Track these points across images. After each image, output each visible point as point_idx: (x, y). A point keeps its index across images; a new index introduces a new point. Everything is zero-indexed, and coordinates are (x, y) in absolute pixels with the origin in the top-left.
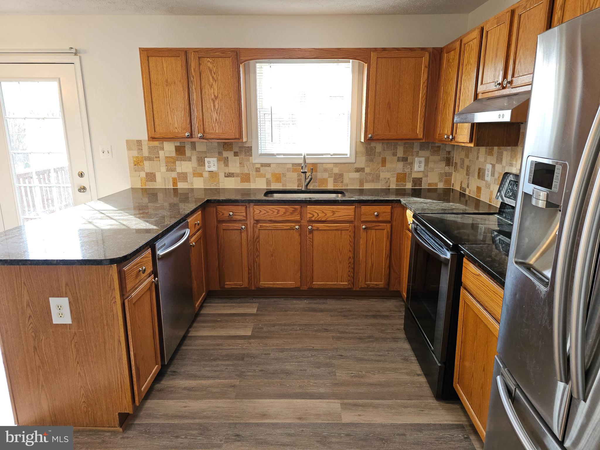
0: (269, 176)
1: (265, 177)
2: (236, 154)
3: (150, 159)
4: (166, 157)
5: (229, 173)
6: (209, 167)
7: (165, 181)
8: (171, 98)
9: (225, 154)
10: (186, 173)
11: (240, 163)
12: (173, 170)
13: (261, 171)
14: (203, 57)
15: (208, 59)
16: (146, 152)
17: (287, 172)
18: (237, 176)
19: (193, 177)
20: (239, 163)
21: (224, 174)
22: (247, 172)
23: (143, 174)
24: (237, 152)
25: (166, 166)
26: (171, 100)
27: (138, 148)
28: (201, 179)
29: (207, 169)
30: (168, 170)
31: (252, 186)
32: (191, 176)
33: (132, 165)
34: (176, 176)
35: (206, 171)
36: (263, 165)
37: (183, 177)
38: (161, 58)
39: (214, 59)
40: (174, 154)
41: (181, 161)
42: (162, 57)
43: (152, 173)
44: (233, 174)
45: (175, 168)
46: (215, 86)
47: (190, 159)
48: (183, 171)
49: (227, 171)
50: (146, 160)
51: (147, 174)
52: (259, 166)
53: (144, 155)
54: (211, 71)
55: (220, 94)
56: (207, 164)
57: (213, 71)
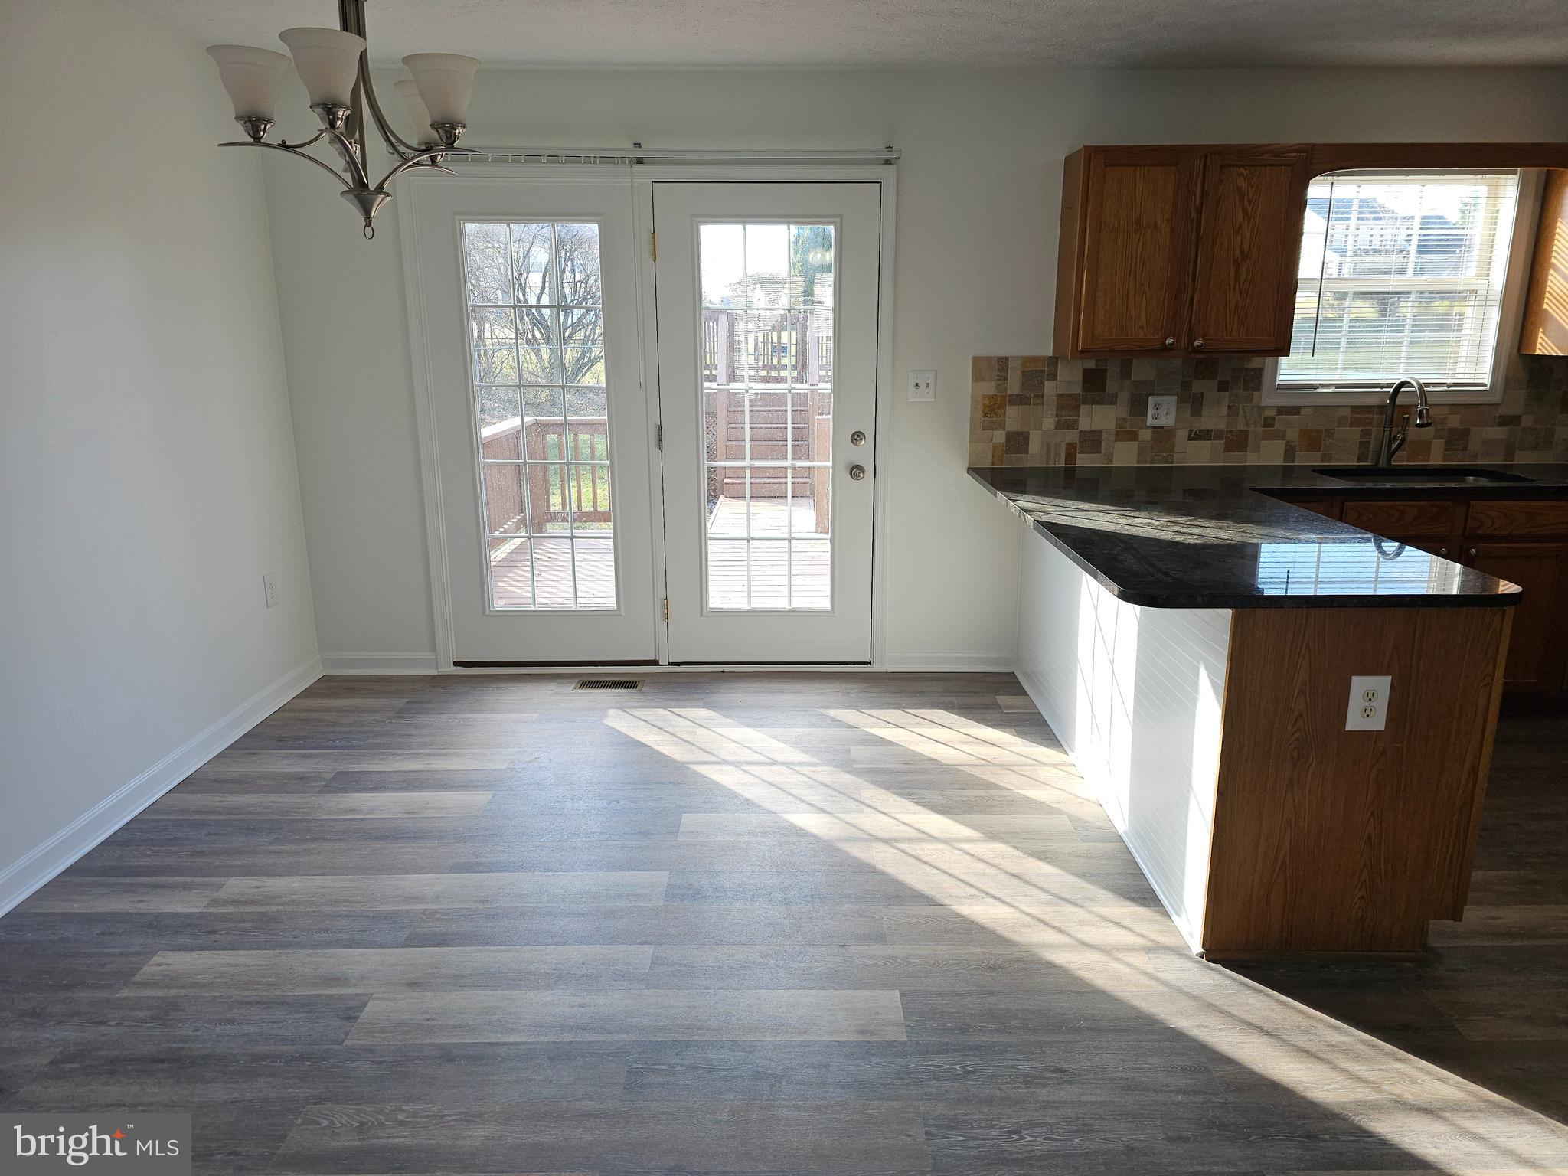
0: (1293, 435)
1: (1283, 438)
2: (1223, 387)
3: (1020, 400)
4: (1060, 396)
5: (1201, 431)
6: (1156, 417)
7: (1048, 451)
8: (1142, 261)
9: (1198, 386)
10: (1100, 432)
11: (1229, 407)
12: (1071, 425)
13: (1277, 426)
14: (1230, 166)
15: (1241, 169)
16: (1014, 385)
17: (1338, 426)
18: (1218, 437)
19: (1116, 440)
20: (1227, 408)
21: (1187, 433)
22: (1242, 427)
23: (1000, 437)
24: (1227, 382)
25: (1057, 416)
26: (1142, 263)
27: (998, 376)
28: (1134, 445)
29: (1150, 421)
30: (1058, 426)
31: (1252, 459)
32: (1111, 439)
33: (979, 414)
34: (1077, 440)
35: (1148, 427)
36: (1283, 410)
37: (1092, 441)
38: (1132, 169)
39: (1253, 169)
40: (1077, 389)
41: (1093, 403)
42: (1136, 166)
43: (1019, 434)
44: (1209, 431)
45: (1077, 422)
46: (1247, 231)
47: (1112, 400)
48: (1094, 428)
49: (1196, 426)
50: (1011, 403)
51: (1010, 436)
52: (1272, 413)
53: (1009, 392)
54: (1242, 196)
55: (1255, 248)
56: (1150, 412)
57: (1246, 198)
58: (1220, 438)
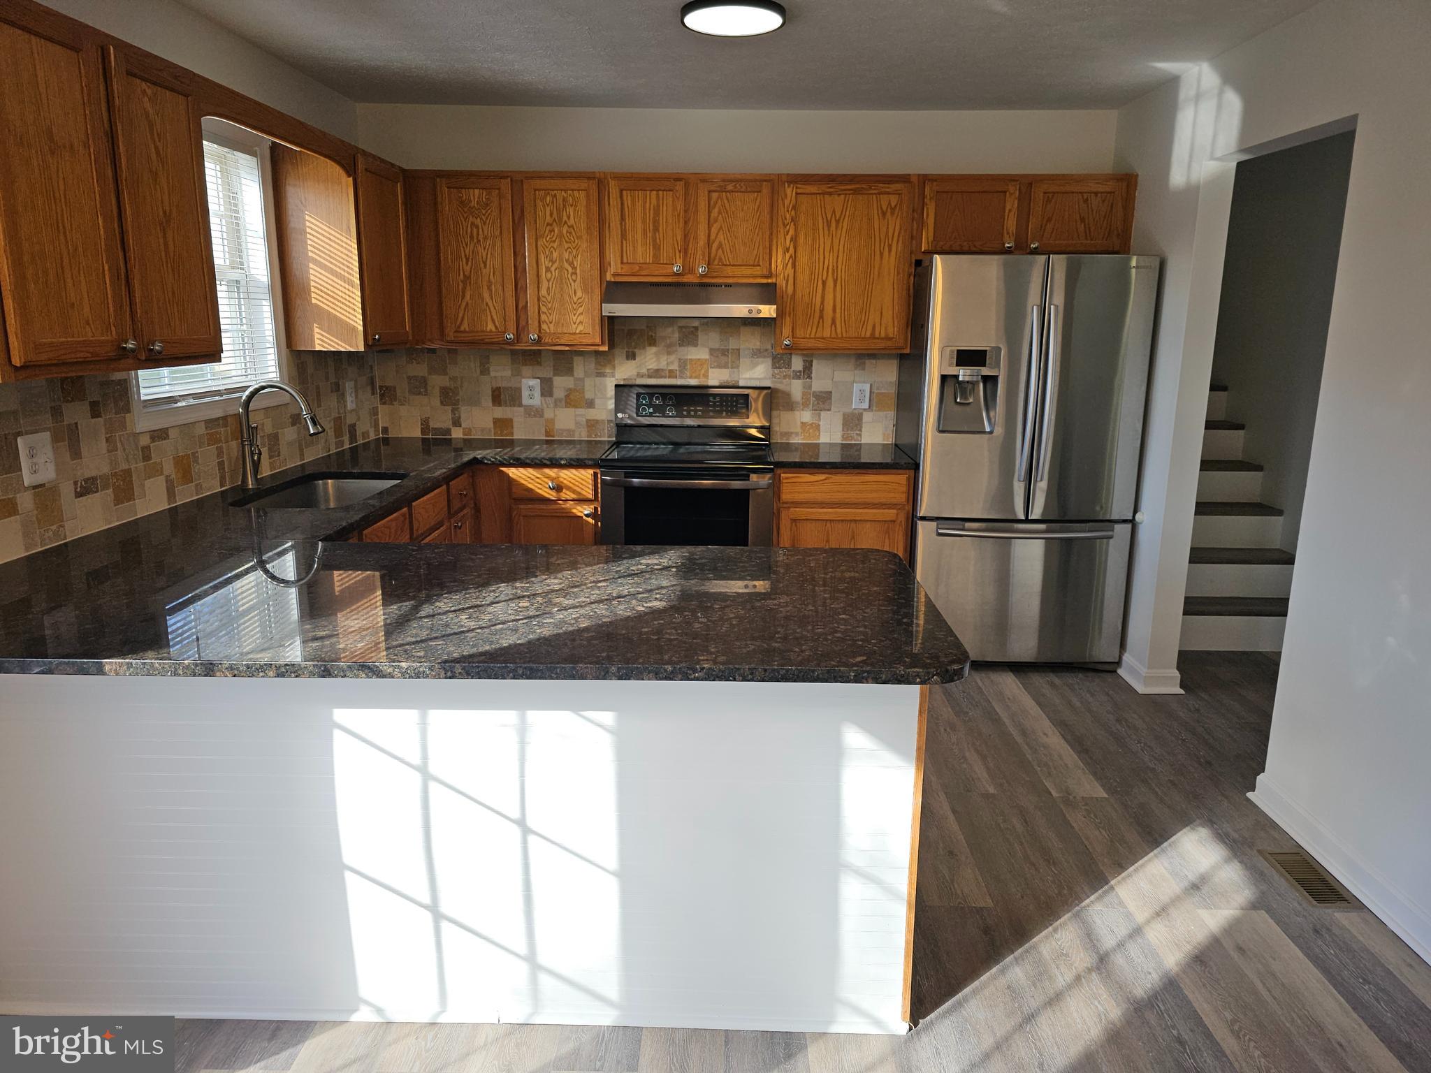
0: (169, 467)
1: (162, 473)
2: (95, 414)
5: (85, 481)
6: (32, 471)
9: (69, 413)
11: (107, 439)
13: (153, 457)
17: (200, 447)
18: (106, 485)
20: (104, 440)
21: (73, 487)
22: (125, 466)
24: (97, 403)
28: (15, 522)
29: (27, 479)
31: (140, 508)
35: (26, 489)
36: (155, 435)
44: (93, 481)
49: (79, 475)
52: (147, 440)
54: (151, 126)
56: (24, 462)
58: (105, 487)
